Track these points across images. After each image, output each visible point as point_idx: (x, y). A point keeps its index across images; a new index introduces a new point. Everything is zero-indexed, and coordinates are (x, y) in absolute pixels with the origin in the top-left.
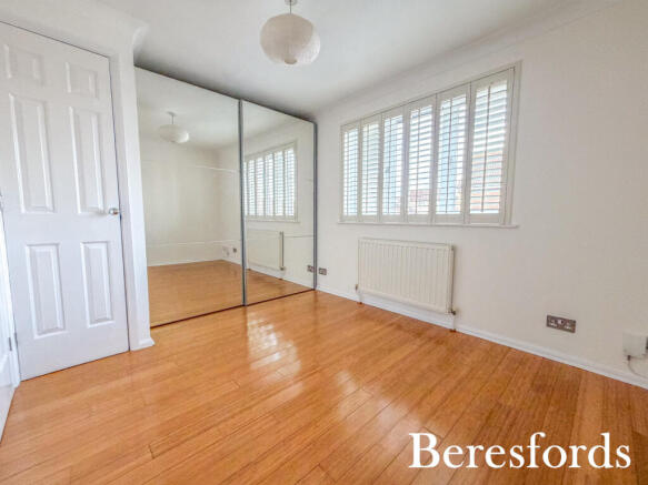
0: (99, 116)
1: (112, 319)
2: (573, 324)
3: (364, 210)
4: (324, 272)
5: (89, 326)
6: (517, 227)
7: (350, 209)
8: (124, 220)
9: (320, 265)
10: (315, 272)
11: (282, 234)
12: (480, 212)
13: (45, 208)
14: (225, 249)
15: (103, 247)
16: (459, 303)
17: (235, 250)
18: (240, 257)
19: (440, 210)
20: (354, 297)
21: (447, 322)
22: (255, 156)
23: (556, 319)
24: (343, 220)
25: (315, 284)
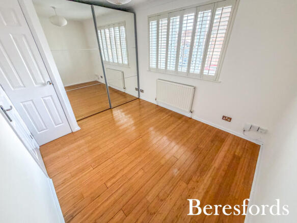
0: (25, 36)
1: (63, 123)
2: (231, 119)
3: (159, 66)
4: (142, 91)
5: (56, 127)
6: (220, 82)
7: (153, 65)
8: (54, 85)
9: (141, 88)
10: (139, 91)
11: (123, 72)
12: (207, 74)
13: (20, 86)
14: (96, 76)
15: (50, 98)
16: (194, 109)
17: (102, 77)
18: (104, 80)
19: (191, 71)
20: (155, 103)
21: (189, 115)
22: (104, 27)
23: (226, 117)
24: (150, 70)
25: (139, 96)
